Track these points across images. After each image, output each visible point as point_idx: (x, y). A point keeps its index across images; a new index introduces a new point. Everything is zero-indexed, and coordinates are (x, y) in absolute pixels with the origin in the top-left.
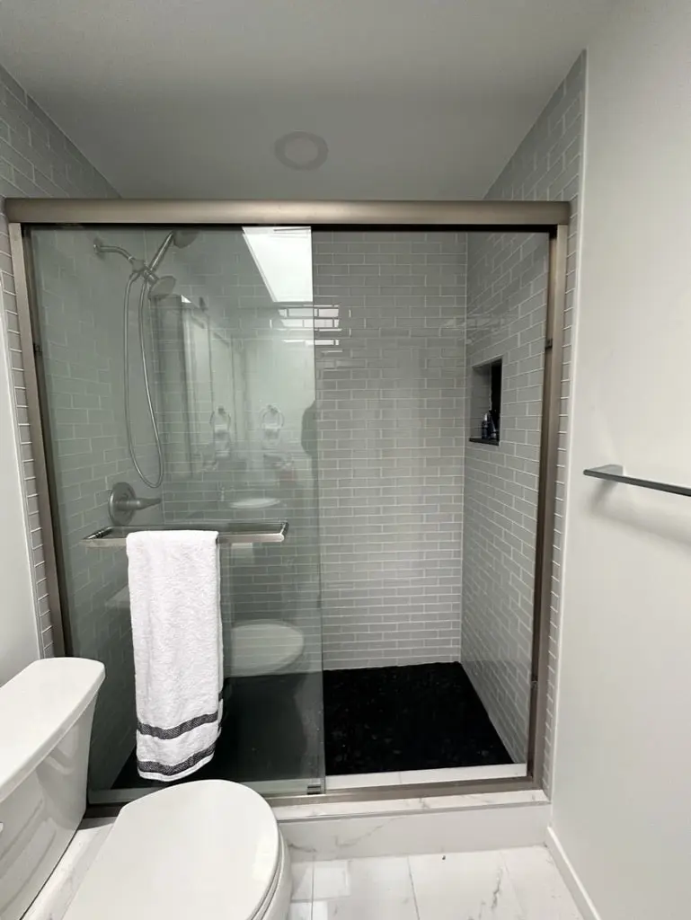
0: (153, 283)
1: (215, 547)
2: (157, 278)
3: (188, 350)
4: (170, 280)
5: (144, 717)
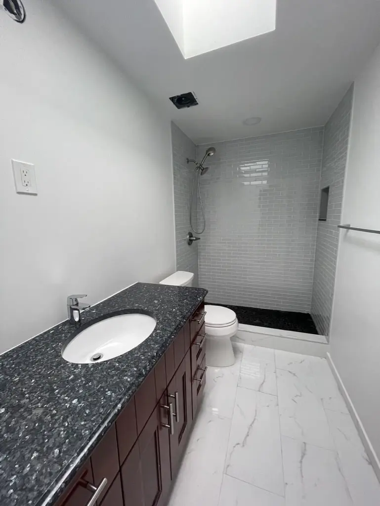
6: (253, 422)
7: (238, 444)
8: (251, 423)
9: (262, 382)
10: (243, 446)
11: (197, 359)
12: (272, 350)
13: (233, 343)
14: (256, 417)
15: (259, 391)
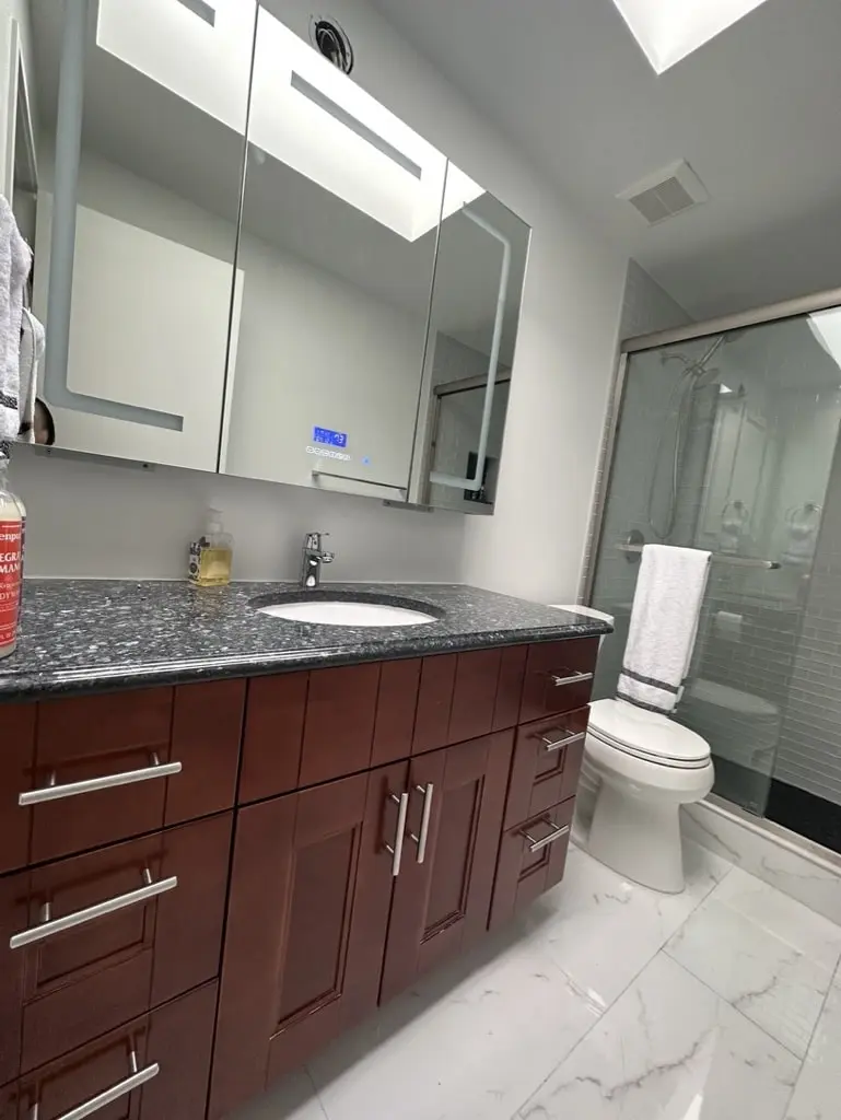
0: (700, 375)
1: (706, 562)
2: (704, 372)
3: (715, 437)
4: (715, 372)
5: (628, 663)
6: (672, 1066)
7: (596, 1082)
8: (665, 1062)
9: (757, 989)
10: (609, 1098)
14: (688, 1063)
15: (733, 1005)
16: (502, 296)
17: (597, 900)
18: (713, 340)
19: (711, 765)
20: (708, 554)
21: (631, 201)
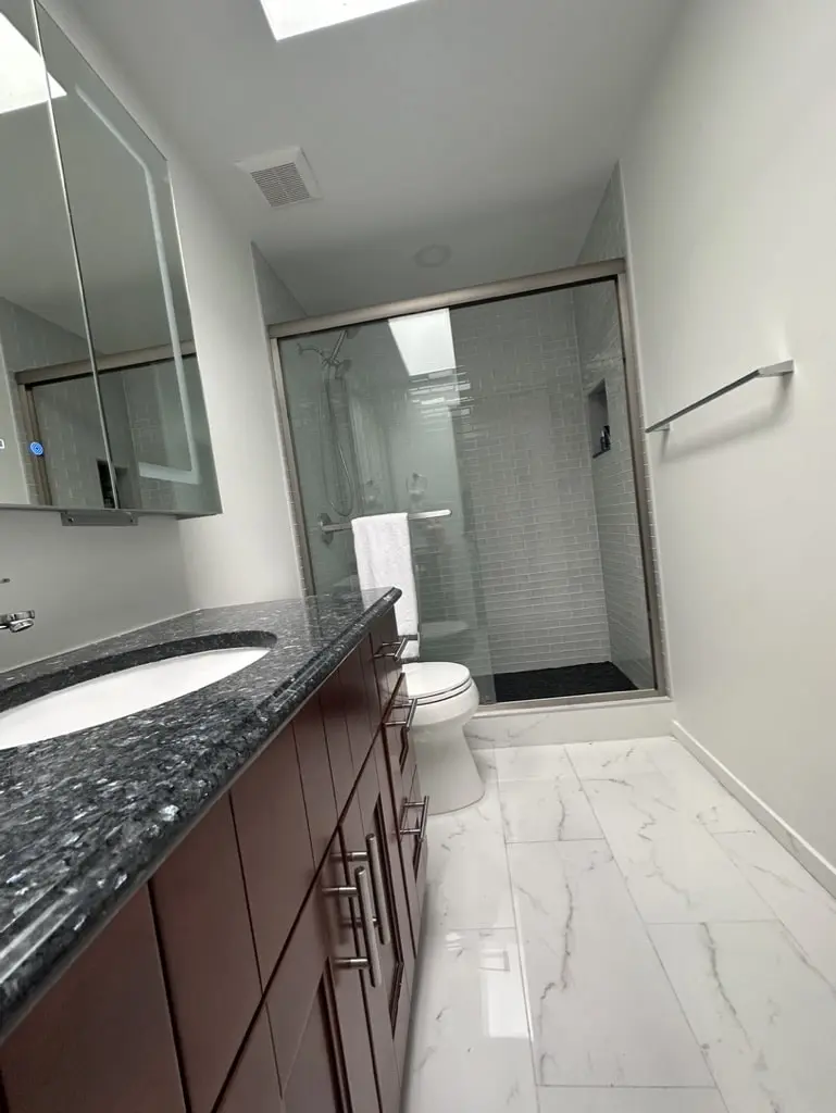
6: (570, 917)
7: (551, 985)
8: (565, 919)
9: (560, 818)
10: (565, 986)
11: (402, 770)
12: (561, 747)
13: (474, 751)
14: (574, 904)
15: (560, 840)
16: (158, 236)
17: (447, 848)
18: (337, 333)
19: (473, 684)
20: (405, 515)
21: (254, 174)
